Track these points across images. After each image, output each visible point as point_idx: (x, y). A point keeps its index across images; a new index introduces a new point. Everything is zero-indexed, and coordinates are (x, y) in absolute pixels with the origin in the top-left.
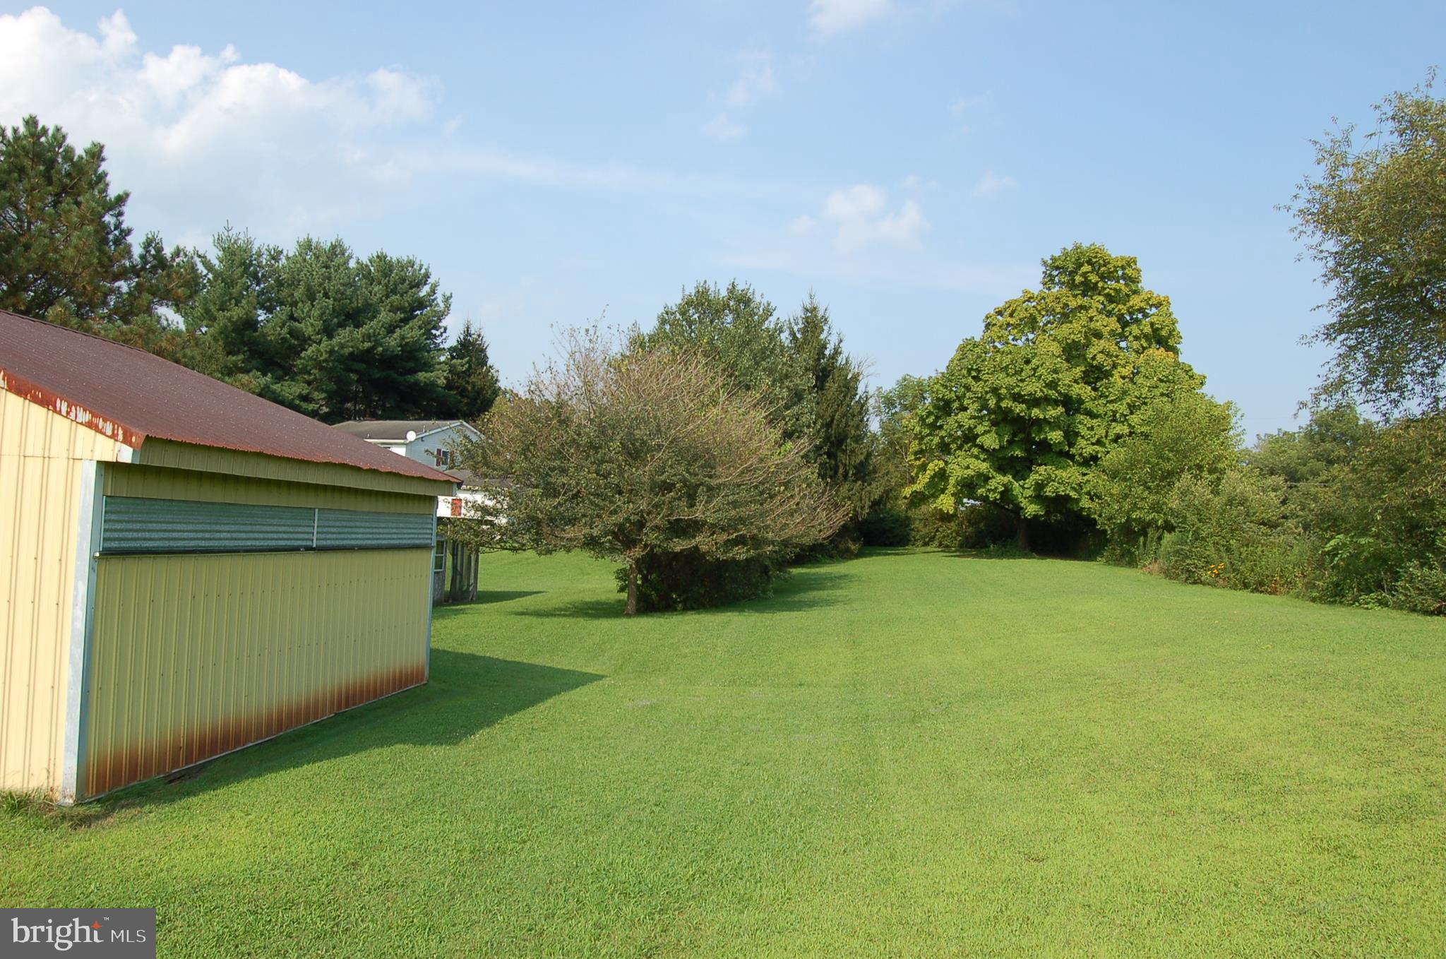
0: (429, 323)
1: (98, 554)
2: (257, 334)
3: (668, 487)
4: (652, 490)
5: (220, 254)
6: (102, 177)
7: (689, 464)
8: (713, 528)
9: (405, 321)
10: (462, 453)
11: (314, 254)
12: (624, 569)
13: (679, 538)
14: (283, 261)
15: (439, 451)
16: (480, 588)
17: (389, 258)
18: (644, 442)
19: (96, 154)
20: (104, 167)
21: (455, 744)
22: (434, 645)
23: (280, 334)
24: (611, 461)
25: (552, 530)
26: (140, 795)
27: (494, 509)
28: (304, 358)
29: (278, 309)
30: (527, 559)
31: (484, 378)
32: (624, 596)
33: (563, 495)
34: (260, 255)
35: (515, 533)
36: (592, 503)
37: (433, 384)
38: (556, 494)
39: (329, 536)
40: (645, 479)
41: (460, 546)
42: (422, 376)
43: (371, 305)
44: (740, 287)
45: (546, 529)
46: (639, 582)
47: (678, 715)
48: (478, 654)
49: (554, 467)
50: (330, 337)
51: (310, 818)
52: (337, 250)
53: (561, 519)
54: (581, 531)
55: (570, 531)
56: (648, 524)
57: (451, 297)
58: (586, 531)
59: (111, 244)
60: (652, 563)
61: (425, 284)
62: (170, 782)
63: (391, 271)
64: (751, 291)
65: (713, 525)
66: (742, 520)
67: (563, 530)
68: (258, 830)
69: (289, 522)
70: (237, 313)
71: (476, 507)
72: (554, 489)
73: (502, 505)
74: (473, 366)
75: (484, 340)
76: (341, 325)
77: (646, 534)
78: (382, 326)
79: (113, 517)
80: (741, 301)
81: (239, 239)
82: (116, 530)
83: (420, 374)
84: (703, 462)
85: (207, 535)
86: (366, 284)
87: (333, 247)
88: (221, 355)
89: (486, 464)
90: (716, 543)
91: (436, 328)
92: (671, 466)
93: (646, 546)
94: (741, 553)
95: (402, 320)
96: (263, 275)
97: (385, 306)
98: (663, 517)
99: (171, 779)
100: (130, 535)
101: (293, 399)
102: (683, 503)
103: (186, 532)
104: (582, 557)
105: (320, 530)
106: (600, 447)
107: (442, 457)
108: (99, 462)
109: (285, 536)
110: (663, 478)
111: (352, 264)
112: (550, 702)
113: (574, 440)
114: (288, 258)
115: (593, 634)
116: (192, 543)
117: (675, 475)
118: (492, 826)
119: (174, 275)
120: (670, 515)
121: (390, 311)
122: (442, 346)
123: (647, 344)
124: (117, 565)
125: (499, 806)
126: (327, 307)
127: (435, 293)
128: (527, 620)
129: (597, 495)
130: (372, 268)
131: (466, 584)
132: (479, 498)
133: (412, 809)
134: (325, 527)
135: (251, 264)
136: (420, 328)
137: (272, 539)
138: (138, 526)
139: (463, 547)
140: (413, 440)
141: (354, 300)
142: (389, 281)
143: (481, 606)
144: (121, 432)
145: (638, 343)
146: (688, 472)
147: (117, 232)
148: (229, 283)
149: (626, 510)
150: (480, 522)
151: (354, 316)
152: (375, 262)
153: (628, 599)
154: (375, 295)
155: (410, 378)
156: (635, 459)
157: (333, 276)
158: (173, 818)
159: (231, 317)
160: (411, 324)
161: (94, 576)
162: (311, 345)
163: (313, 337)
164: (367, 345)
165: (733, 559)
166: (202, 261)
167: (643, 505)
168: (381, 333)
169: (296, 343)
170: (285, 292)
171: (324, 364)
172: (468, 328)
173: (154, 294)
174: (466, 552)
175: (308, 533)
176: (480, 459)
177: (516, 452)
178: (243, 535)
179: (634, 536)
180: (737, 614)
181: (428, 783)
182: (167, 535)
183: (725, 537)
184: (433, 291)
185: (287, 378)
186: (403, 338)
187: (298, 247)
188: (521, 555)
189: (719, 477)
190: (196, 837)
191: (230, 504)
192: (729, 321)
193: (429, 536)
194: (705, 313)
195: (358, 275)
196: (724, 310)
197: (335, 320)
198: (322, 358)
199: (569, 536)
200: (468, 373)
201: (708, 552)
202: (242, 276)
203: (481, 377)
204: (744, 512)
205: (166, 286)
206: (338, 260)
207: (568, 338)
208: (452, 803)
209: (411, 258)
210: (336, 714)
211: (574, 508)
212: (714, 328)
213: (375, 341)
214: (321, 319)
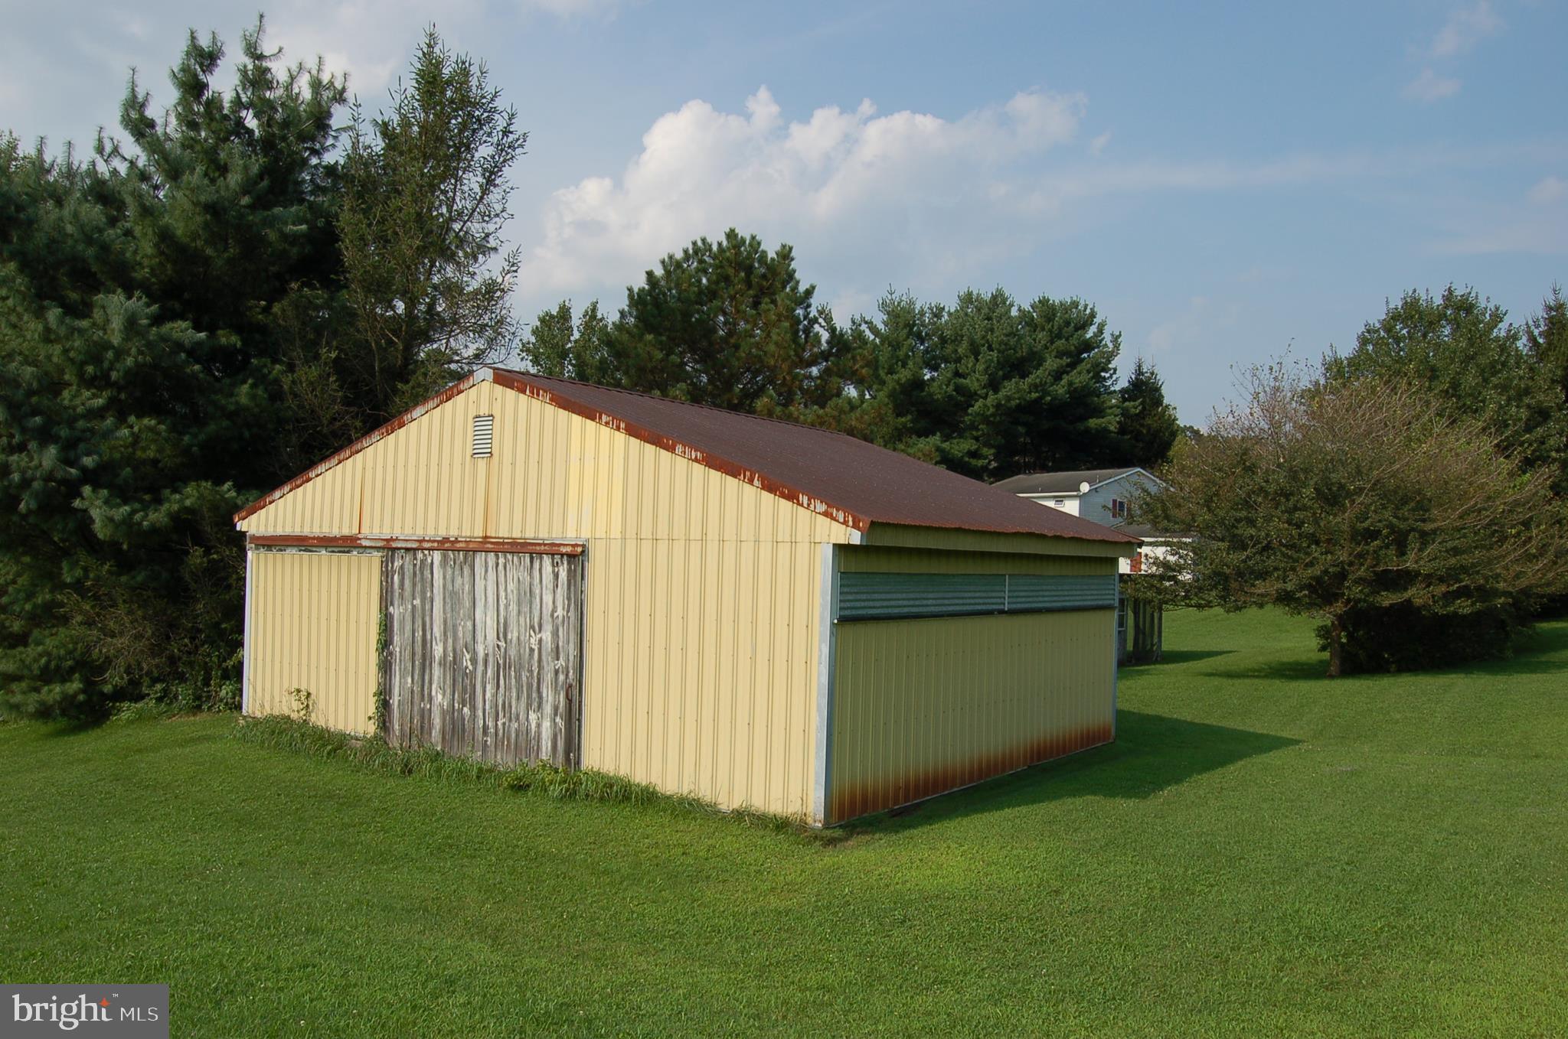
0: (1098, 365)
1: (836, 621)
2: (925, 393)
3: (1371, 535)
4: (1353, 538)
5: (885, 317)
6: (791, 276)
7: (1397, 508)
8: (1429, 579)
9: (1073, 366)
10: (1141, 507)
11: (976, 307)
12: (1325, 626)
13: (1388, 591)
14: (946, 317)
15: (1114, 501)
16: (1165, 647)
17: (1051, 302)
18: (1342, 487)
19: (786, 254)
20: (793, 265)
21: (1144, 798)
22: (1121, 706)
23: (946, 392)
24: (1305, 508)
25: (1241, 585)
26: (871, 824)
27: (1177, 565)
28: (971, 414)
29: (943, 366)
30: (1215, 616)
31: (1159, 419)
32: (1326, 655)
33: (1252, 547)
34: (922, 313)
35: (1200, 589)
36: (1284, 555)
37: (1106, 430)
38: (1244, 548)
39: (1019, 600)
40: (1345, 527)
41: (1141, 605)
42: (1093, 423)
43: (1036, 353)
44: (1458, 293)
45: (1234, 585)
46: (1344, 640)
47: (1381, 782)
48: (1164, 715)
49: (1241, 518)
50: (996, 390)
51: (1015, 852)
52: (999, 300)
53: (1250, 574)
54: (1273, 586)
55: (1261, 587)
56: (1350, 577)
57: (1120, 335)
58: (1279, 585)
59: (801, 333)
60: (1356, 619)
61: (1091, 324)
62: (894, 816)
63: (1054, 315)
64: (1473, 294)
65: (1429, 576)
66: (1464, 569)
67: (1253, 585)
68: (971, 859)
69: (984, 588)
70: (904, 375)
71: (1156, 562)
72: (1242, 542)
73: (1185, 560)
74: (1147, 407)
75: (1158, 377)
76: (1007, 377)
77: (1348, 587)
78: (1049, 374)
79: (845, 590)
80: (1461, 308)
81: (902, 301)
82: (849, 601)
83: (1091, 420)
84: (1413, 504)
85: (917, 603)
86: (1030, 331)
87: (994, 297)
88: (890, 418)
89: (1167, 517)
90: (1433, 596)
91: (1106, 370)
92: (1375, 512)
93: (1349, 601)
94: (1464, 607)
95: (1068, 365)
96: (927, 334)
97: (1051, 352)
98: (1368, 569)
99: (895, 814)
100: (858, 604)
101: (962, 457)
102: (1392, 551)
103: (900, 601)
104: (1275, 613)
105: (1011, 594)
106: (1292, 494)
107: (1118, 508)
108: (834, 545)
109: (981, 601)
110: (1366, 524)
111: (1014, 312)
112: (1240, 763)
113: (1262, 488)
114: (950, 314)
115: (1289, 697)
116: (906, 610)
117: (1380, 521)
118: (1181, 871)
119: (858, 358)
120: (1375, 566)
121: (1056, 357)
122: (1112, 389)
123: (1347, 369)
124: (851, 630)
125: (1188, 854)
126: (992, 361)
127: (1102, 334)
128: (1216, 681)
129: (1293, 547)
130: (1035, 314)
131: (1149, 642)
132: (1160, 552)
133: (1106, 851)
134: (1015, 591)
135: (914, 325)
136: (1088, 372)
137: (970, 604)
138: (864, 597)
139: (1144, 605)
140: (1087, 490)
141: (1018, 349)
142: (1053, 326)
143: (1166, 666)
144: (850, 519)
145: (1337, 369)
146: (1396, 517)
147: (806, 322)
148: (896, 346)
149: (1323, 561)
150: (1162, 578)
151: (1018, 366)
152: (1037, 307)
153: (1331, 659)
154: (1040, 342)
155: (1081, 427)
156: (1332, 505)
157: (995, 327)
158: (900, 845)
159: (899, 379)
160: (1079, 368)
161: (834, 639)
162: (977, 401)
163: (979, 392)
164: (1034, 395)
165: (1455, 614)
166: (868, 327)
167: (1343, 556)
168: (1048, 381)
169: (962, 399)
170: (949, 348)
171: (992, 419)
172: (1139, 366)
173: (841, 377)
174: (1149, 610)
175: (1000, 598)
176: (1160, 512)
177: (1198, 503)
178: (946, 602)
179: (1334, 590)
180: (1463, 676)
181: (1119, 830)
182: (885, 603)
183: (1443, 588)
184: (1100, 331)
185: (955, 435)
186: (1070, 384)
187: (958, 301)
188: (1207, 612)
189: (1434, 521)
190: (921, 860)
191: (935, 574)
192: (1447, 333)
193: (1112, 597)
194: (1416, 326)
195: (1020, 323)
196: (1439, 321)
197: (1001, 373)
198: (989, 413)
199: (1260, 591)
200: (1141, 415)
201: (1424, 606)
202: (908, 337)
203: (1156, 418)
204: (1466, 559)
205: (851, 368)
206: (1000, 310)
207: (1250, 378)
208: (1142, 848)
209: (1075, 299)
210: (1029, 767)
211: (1264, 562)
212: (1429, 343)
213: (1042, 390)
214: (986, 373)
